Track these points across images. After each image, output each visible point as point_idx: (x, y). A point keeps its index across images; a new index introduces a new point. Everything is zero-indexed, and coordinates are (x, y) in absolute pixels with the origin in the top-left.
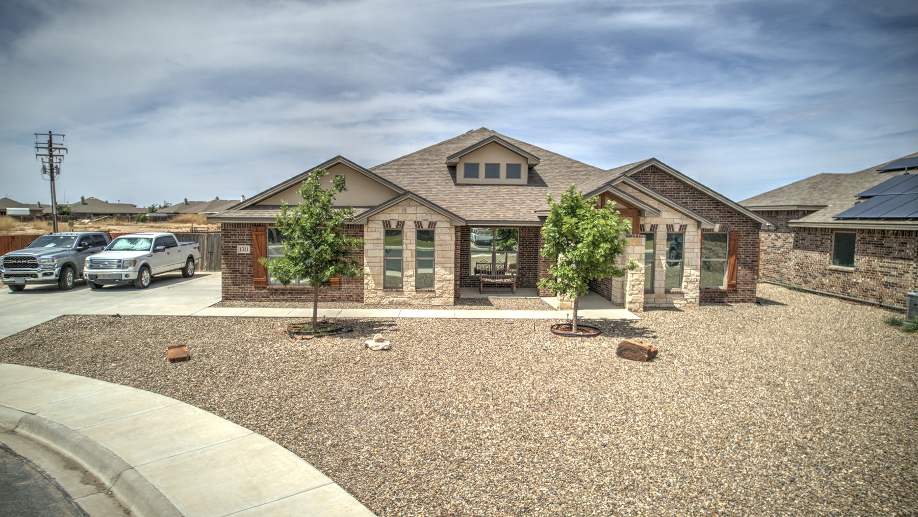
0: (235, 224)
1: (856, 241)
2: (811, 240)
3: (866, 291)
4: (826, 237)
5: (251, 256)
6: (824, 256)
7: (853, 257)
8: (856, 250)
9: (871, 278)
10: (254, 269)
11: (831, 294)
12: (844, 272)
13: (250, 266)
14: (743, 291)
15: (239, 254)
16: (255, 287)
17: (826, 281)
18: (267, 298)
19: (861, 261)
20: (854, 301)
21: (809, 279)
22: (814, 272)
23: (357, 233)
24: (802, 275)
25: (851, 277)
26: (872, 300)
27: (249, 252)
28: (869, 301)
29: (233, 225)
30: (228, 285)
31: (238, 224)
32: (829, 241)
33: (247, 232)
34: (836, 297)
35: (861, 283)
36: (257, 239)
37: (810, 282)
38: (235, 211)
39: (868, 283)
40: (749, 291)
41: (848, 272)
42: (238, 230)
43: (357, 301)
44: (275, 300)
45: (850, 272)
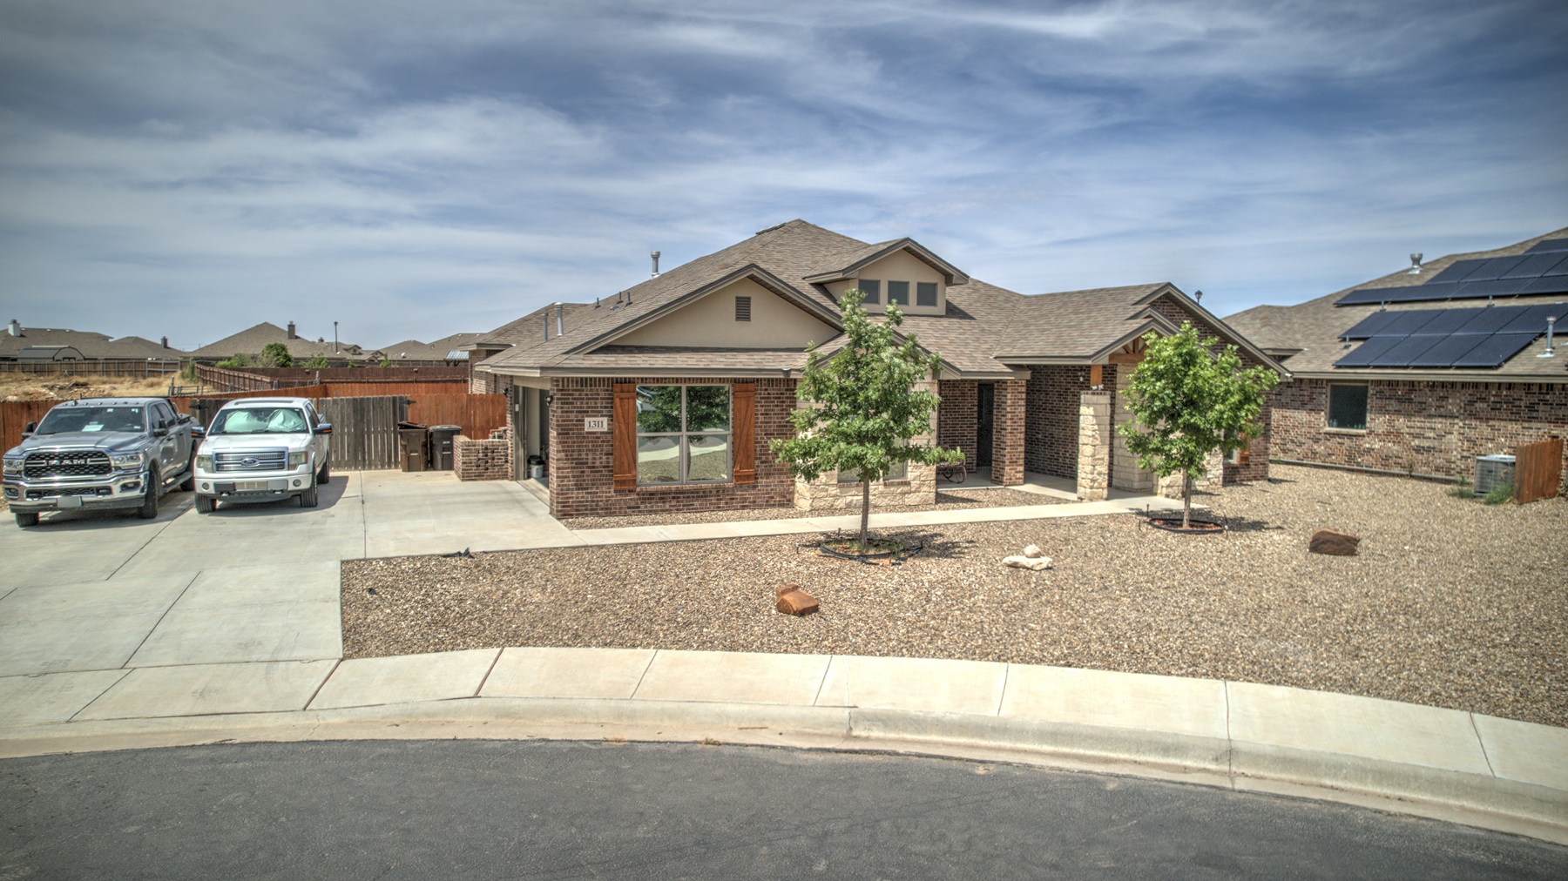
0: (582, 379)
1: (1369, 395)
2: (1292, 395)
3: (1387, 458)
4: (1318, 390)
5: (609, 436)
6: (1316, 416)
7: (1365, 416)
8: (1368, 407)
9: (1394, 442)
10: (614, 460)
11: (1329, 464)
12: (1350, 436)
13: (607, 454)
14: (1256, 465)
15: (587, 433)
16: (615, 491)
17: (1320, 448)
18: (635, 509)
19: (1377, 422)
20: (1366, 472)
21: (1290, 446)
22: (1299, 437)
23: (782, 394)
24: (1278, 441)
25: (1362, 442)
26: (1397, 470)
27: (605, 428)
28: (1392, 471)
29: (577, 382)
30: (568, 490)
31: (586, 379)
32: (1324, 396)
33: (602, 394)
34: (1337, 469)
35: (1378, 449)
36: (621, 406)
37: (1292, 451)
38: (581, 356)
39: (1389, 448)
40: (1261, 464)
41: (1357, 436)
42: (587, 390)
43: (782, 505)
44: (650, 512)
45: (1360, 436)
